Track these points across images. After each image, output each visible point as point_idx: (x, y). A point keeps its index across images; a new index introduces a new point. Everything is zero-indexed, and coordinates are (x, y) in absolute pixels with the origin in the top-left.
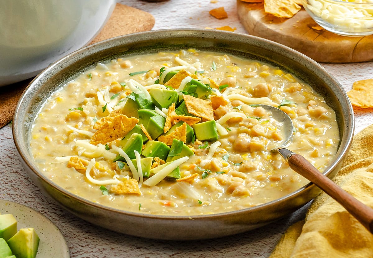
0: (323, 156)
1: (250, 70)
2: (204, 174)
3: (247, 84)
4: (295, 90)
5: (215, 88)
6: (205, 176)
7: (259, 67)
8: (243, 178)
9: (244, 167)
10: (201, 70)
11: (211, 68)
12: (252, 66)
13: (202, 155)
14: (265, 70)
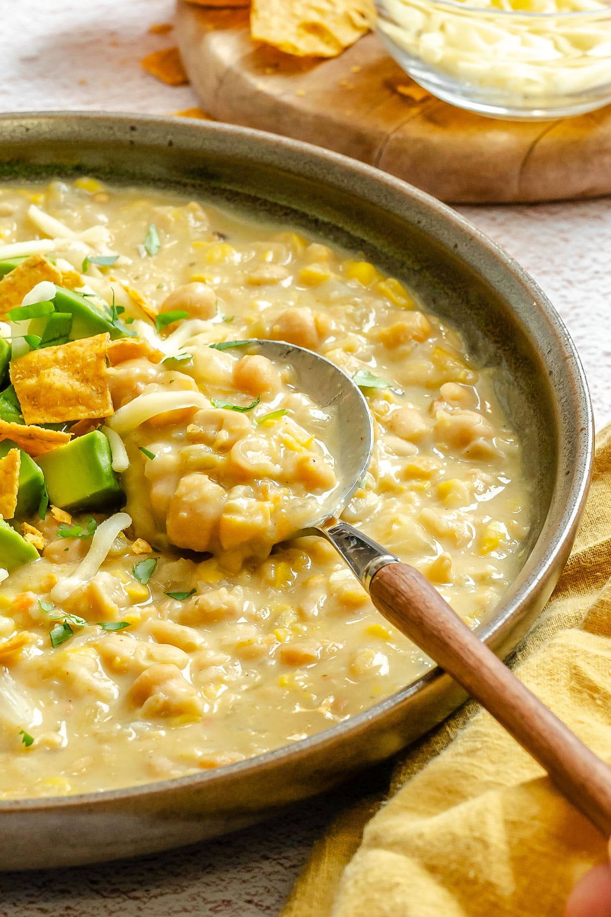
0: (472, 582)
1: (270, 257)
2: (58, 630)
3: (253, 307)
4: (406, 337)
5: (145, 321)
6: (62, 638)
7: (300, 248)
8: (189, 648)
9: (197, 606)
10: (107, 253)
11: (142, 248)
12: (274, 245)
13: (64, 562)
14: (318, 260)
